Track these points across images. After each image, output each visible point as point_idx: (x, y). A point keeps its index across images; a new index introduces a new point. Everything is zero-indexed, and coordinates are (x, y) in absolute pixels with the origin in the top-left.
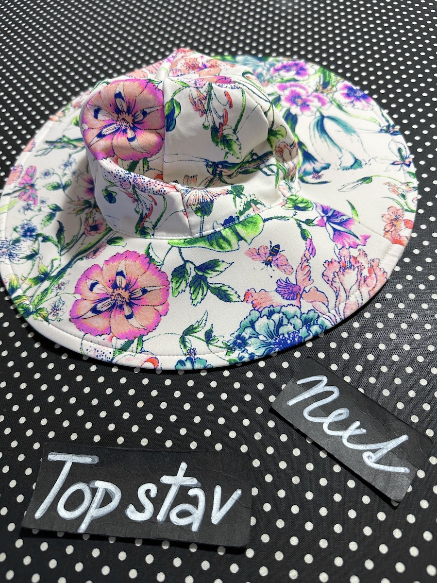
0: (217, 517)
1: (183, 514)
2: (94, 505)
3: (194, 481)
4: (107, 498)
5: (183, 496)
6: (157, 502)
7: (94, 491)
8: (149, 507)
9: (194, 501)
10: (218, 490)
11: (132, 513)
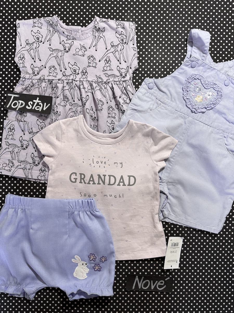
0: (44, 109)
1: (37, 108)
2: (19, 105)
3: (40, 102)
4: (22, 104)
5: (38, 104)
6: (33, 105)
7: (19, 103)
8: (31, 106)
9: (40, 106)
10: (45, 104)
11: (27, 107)
